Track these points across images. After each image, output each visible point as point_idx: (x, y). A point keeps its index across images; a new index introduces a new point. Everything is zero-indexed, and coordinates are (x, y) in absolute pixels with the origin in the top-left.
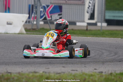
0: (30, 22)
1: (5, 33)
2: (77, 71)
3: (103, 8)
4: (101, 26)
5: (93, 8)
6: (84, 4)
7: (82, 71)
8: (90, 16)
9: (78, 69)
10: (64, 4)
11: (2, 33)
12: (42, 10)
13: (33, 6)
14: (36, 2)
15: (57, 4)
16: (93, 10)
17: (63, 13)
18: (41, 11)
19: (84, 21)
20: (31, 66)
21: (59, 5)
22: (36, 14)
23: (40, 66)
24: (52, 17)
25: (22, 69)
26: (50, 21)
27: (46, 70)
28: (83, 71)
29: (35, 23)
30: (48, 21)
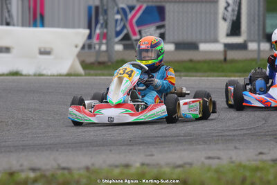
0: (93, 47)
1: (35, 75)
2: (219, 158)
3: (261, 9)
4: (259, 51)
5: (237, 8)
7: (231, 158)
8: (230, 27)
9: (221, 154)
10: (170, 2)
11: (29, 75)
12: (118, 17)
13: (97, 8)
15: (152, 1)
16: (236, 13)
17: (166, 23)
18: (117, 21)
19: (216, 41)
20: (111, 151)
21: (158, 4)
22: (106, 27)
23: (131, 150)
24: (143, 32)
25: (92, 158)
27: (147, 160)
28: (234, 159)
29: (104, 48)
30: (135, 43)
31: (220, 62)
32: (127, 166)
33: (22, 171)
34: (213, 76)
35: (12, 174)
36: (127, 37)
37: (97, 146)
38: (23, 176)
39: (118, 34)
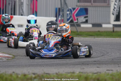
2: (112, 70)
5: (118, 10)
6: (109, 6)
7: (117, 70)
8: (115, 17)
9: (113, 69)
10: (90, 6)
12: (68, 13)
13: (59, 9)
14: (63, 5)
15: (83, 6)
16: (118, 11)
17: (88, 15)
18: (67, 14)
19: (109, 23)
20: (66, 67)
21: (85, 7)
22: (63, 17)
23: (75, 67)
24: (79, 19)
25: (58, 70)
26: (77, 23)
27: (82, 71)
28: (118, 71)
30: (75, 24)
31: (111, 32)
32: (73, 73)
33: (29, 74)
34: (109, 38)
35: (25, 75)
36: (72, 21)
37: (60, 65)
38: (29, 76)
39: (68, 20)
